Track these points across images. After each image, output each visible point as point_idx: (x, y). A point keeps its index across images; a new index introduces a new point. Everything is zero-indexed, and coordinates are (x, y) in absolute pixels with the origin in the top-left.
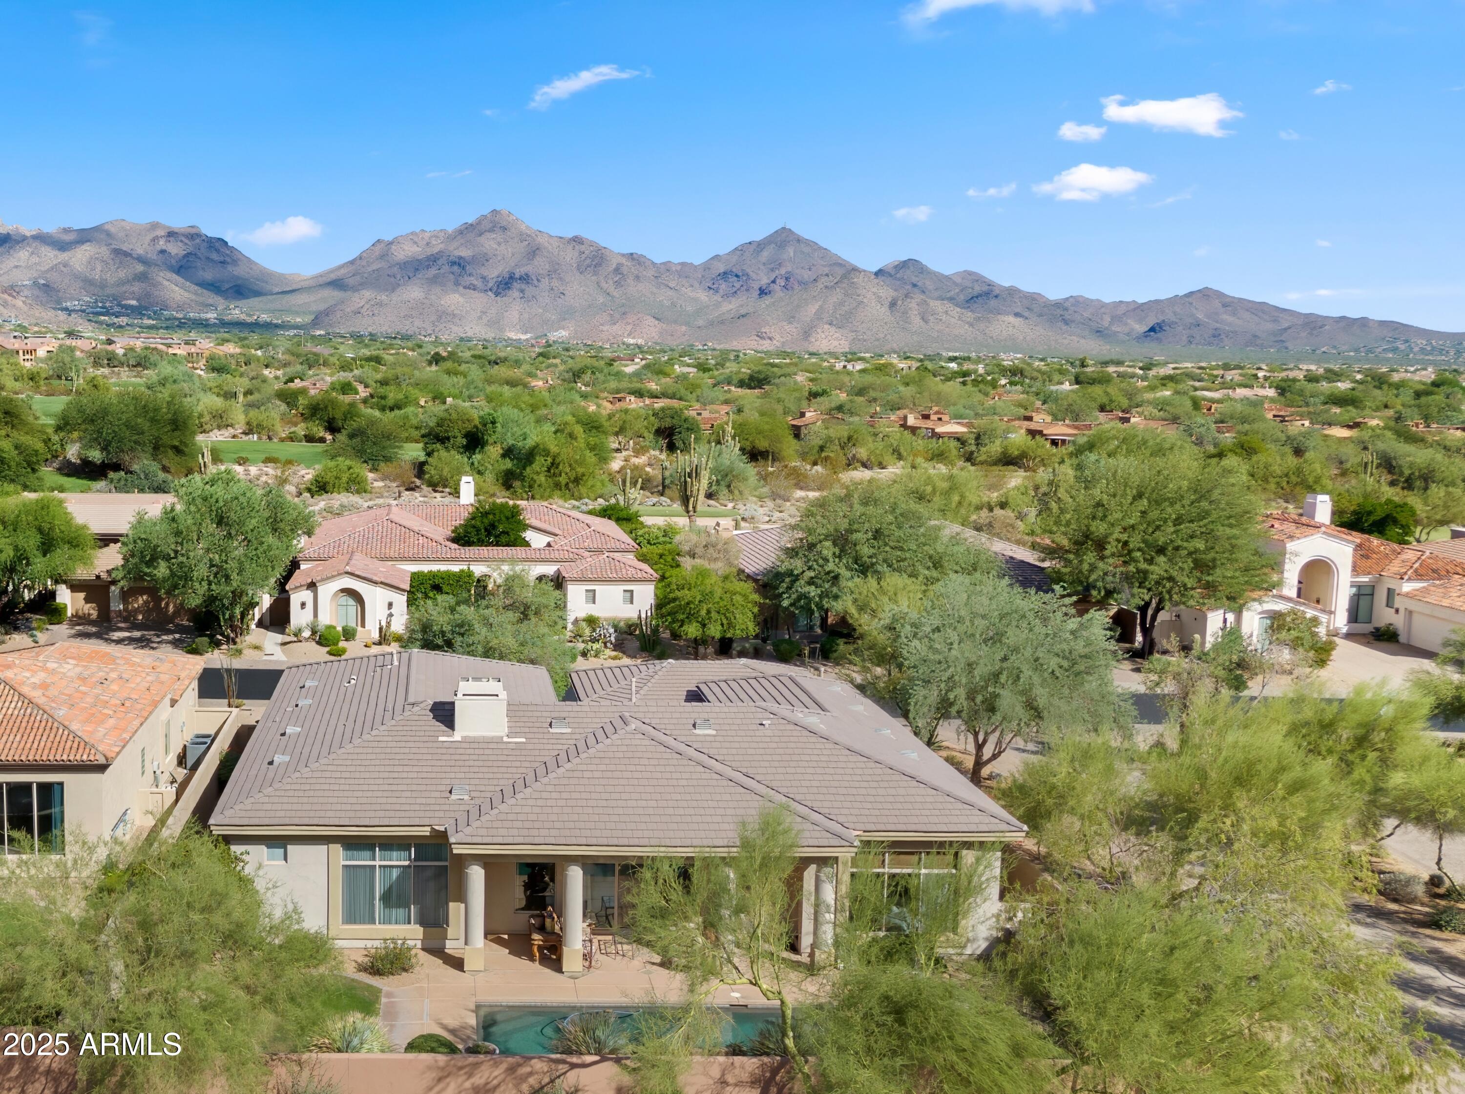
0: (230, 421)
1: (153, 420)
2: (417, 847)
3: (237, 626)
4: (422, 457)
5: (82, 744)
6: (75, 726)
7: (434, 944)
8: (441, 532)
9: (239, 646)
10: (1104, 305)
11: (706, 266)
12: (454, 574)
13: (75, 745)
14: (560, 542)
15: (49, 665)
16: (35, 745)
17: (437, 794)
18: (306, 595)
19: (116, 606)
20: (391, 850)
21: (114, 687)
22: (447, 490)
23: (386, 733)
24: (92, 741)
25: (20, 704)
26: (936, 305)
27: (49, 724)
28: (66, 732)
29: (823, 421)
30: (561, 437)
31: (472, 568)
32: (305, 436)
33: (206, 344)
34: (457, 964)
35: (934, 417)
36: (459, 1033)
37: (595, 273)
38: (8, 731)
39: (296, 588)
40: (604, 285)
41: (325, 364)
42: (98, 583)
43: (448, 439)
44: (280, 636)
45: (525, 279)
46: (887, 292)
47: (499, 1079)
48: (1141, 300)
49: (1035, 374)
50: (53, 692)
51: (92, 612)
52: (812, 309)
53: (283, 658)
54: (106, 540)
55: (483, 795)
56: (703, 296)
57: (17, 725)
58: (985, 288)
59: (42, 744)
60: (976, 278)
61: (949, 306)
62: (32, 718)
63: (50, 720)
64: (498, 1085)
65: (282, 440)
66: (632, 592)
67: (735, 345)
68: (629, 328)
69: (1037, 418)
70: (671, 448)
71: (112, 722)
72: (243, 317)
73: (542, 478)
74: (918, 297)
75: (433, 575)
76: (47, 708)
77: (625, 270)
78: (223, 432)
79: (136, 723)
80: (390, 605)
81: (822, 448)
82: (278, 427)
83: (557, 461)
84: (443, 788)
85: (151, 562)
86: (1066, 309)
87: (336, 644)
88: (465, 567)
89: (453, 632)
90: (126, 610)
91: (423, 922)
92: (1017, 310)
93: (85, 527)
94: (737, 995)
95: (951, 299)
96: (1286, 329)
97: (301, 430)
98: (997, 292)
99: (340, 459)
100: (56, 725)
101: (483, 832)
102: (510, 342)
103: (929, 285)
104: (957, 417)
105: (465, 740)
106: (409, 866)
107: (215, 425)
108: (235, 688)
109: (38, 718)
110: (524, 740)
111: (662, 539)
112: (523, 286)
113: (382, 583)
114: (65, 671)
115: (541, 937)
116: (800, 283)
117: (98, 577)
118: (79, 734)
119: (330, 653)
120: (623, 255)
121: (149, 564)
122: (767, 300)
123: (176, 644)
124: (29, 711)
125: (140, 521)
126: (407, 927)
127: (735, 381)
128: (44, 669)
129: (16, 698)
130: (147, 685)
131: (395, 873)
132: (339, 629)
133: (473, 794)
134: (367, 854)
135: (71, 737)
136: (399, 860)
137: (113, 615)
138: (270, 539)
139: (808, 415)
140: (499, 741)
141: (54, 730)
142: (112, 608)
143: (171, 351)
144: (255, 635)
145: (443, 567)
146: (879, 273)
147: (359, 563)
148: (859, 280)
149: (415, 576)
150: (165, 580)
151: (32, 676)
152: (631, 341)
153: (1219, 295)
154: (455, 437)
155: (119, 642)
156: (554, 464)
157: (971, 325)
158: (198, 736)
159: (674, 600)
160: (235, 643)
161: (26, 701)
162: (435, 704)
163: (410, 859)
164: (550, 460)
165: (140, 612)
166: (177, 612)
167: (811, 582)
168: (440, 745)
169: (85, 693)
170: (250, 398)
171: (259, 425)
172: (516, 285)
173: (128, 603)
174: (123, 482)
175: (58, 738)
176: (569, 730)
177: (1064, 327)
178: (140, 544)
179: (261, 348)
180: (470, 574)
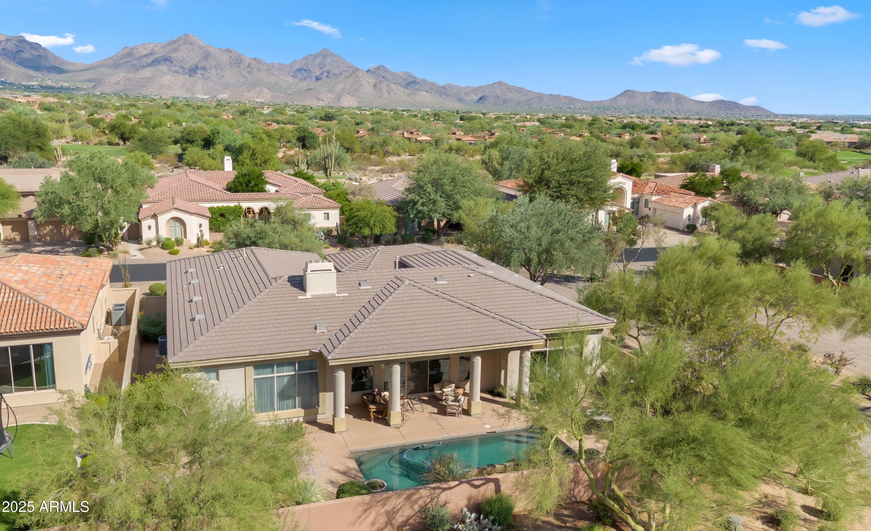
0: (63, 135)
1: (24, 132)
2: (299, 363)
3: (113, 241)
4: (180, 151)
5: (63, 317)
6: (54, 306)
7: (310, 418)
8: (220, 186)
9: (115, 252)
10: (461, 88)
11: (291, 66)
12: (231, 208)
13: (58, 318)
14: (283, 191)
15: (22, 268)
16: (29, 320)
17: (308, 331)
18: (151, 222)
19: (33, 232)
20: (283, 366)
21: (69, 279)
22: (197, 167)
23: (265, 297)
24: (69, 315)
25: (11, 294)
26: (393, 86)
27: (36, 306)
28: (49, 311)
29: (369, 135)
30: (256, 140)
31: (241, 204)
32: (108, 142)
33: (36, 97)
34: (330, 429)
35: (415, 133)
36: (348, 474)
37: (239, 67)
38: (7, 313)
39: (145, 218)
40: (243, 73)
41: (106, 108)
42: (20, 219)
43: (193, 141)
44: (137, 245)
45: (204, 69)
46: (372, 80)
47: (401, 504)
48: (476, 86)
49: (444, 116)
50: (32, 285)
51: (17, 237)
52: (340, 87)
53: (142, 257)
54: (25, 195)
55: (335, 328)
56: (290, 79)
57: (13, 308)
58: (413, 79)
59: (34, 319)
60: (410, 75)
61: (399, 87)
62: (23, 303)
63: (36, 303)
64: (401, 508)
65: (95, 144)
66: (328, 214)
67: (307, 103)
68: (257, 94)
69: (458, 133)
70: (304, 146)
71: (76, 302)
72: (53, 84)
73: (248, 161)
74: (386, 83)
75: (219, 209)
76: (32, 296)
77: (253, 66)
78: (60, 140)
79: (92, 301)
80: (200, 226)
81: (372, 147)
82: (92, 138)
83: (255, 152)
84: (310, 326)
85: (60, 205)
86: (446, 89)
87: (172, 247)
88: (237, 204)
89: (255, 237)
90: (39, 235)
91: (304, 406)
92: (427, 89)
93: (12, 186)
94: (488, 426)
95: (400, 84)
96: (530, 99)
97: (104, 139)
98: (418, 81)
99: (137, 152)
100: (41, 306)
101: (345, 351)
102: (199, 99)
103: (390, 78)
104: (424, 133)
105: (314, 297)
106: (294, 375)
107: (55, 137)
108: (128, 276)
109: (27, 302)
110: (347, 295)
111: (332, 188)
112: (203, 72)
113: (195, 213)
114: (34, 271)
115: (374, 407)
116: (334, 75)
117: (20, 216)
118: (60, 311)
119: (170, 253)
120: (251, 59)
121: (57, 207)
122: (320, 83)
123: (75, 252)
124: (19, 298)
125: (48, 182)
126: (294, 410)
127: (318, 118)
128: (20, 271)
129: (8, 291)
130: (88, 277)
131: (286, 380)
132: (173, 240)
133: (329, 328)
134: (269, 370)
135: (54, 313)
136: (288, 372)
137: (31, 238)
138: (131, 190)
139: (361, 132)
140: (333, 296)
141: (40, 310)
142: (30, 234)
143: (17, 100)
144: (123, 246)
145: (225, 204)
146: (368, 71)
147: (179, 203)
148: (360, 74)
149: (211, 209)
150: (68, 216)
151: (14, 276)
152: (258, 100)
153: (506, 84)
154: (197, 140)
155: (39, 253)
156: (253, 154)
157: (408, 96)
158: (116, 305)
159: (355, 217)
160: (112, 250)
161: (16, 292)
162: (289, 277)
163: (295, 371)
164: (251, 151)
165: (48, 236)
166: (71, 235)
167: (423, 205)
168: (300, 301)
169: (52, 284)
170: (71, 123)
171: (81, 137)
172: (199, 72)
173: (40, 231)
174: (17, 164)
175: (44, 315)
176: (370, 287)
177: (446, 97)
178: (50, 196)
179: (69, 99)
180: (240, 208)
